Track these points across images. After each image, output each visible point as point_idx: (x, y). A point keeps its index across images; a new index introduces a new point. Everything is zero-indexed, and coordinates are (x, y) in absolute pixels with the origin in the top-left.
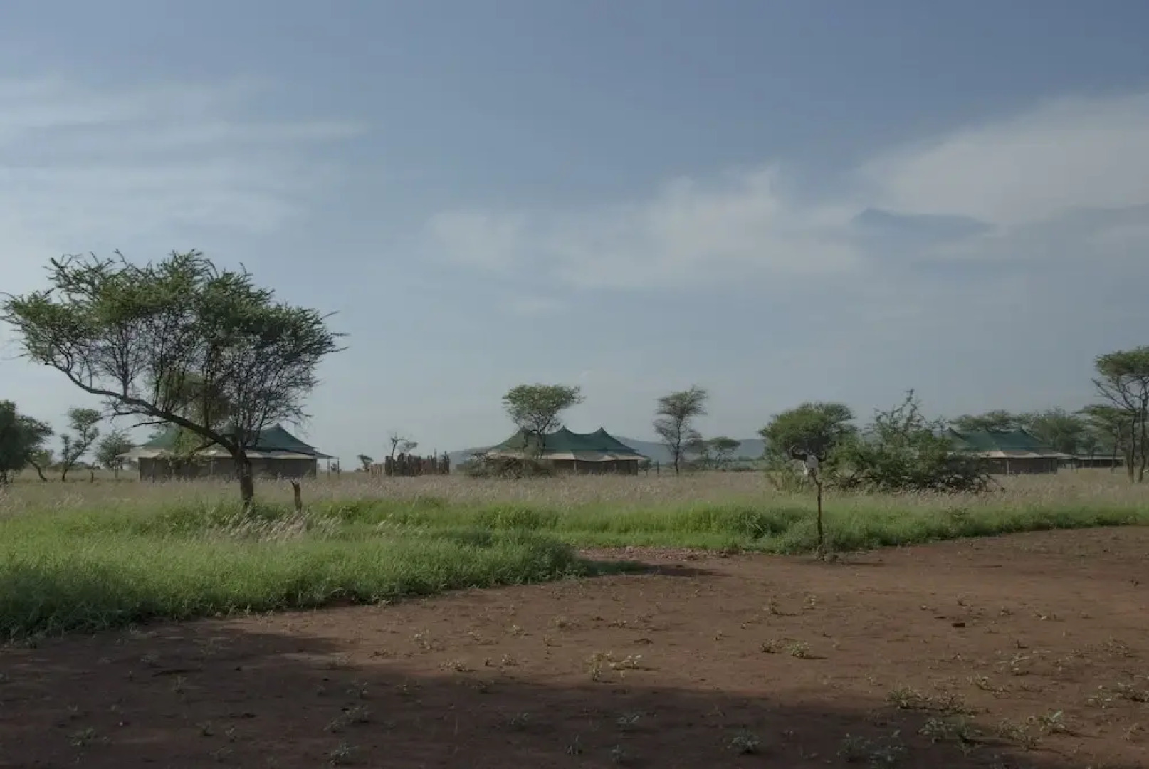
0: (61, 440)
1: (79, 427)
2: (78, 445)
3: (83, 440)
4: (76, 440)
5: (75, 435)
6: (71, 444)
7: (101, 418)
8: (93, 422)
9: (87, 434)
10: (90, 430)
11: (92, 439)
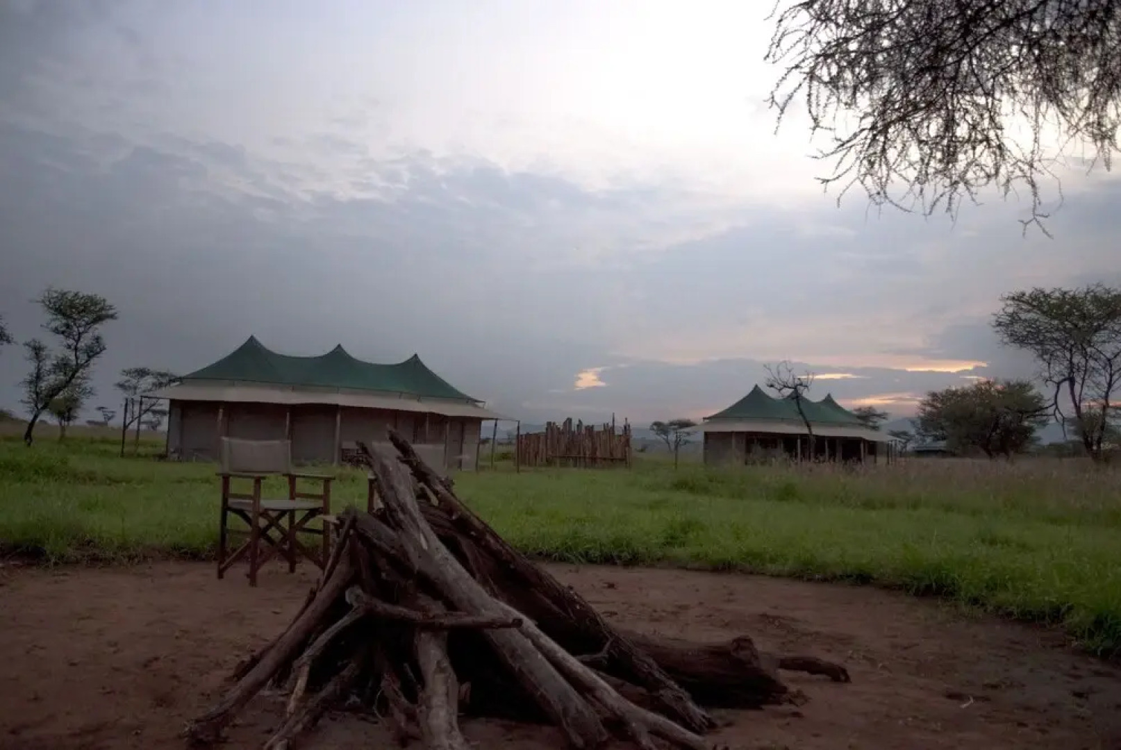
0: (28, 352)
1: (65, 331)
2: (62, 366)
3: (73, 358)
4: (61, 356)
5: (56, 348)
6: (48, 364)
7: (112, 317)
8: (95, 321)
9: (81, 344)
10: (86, 341)
11: (90, 357)
